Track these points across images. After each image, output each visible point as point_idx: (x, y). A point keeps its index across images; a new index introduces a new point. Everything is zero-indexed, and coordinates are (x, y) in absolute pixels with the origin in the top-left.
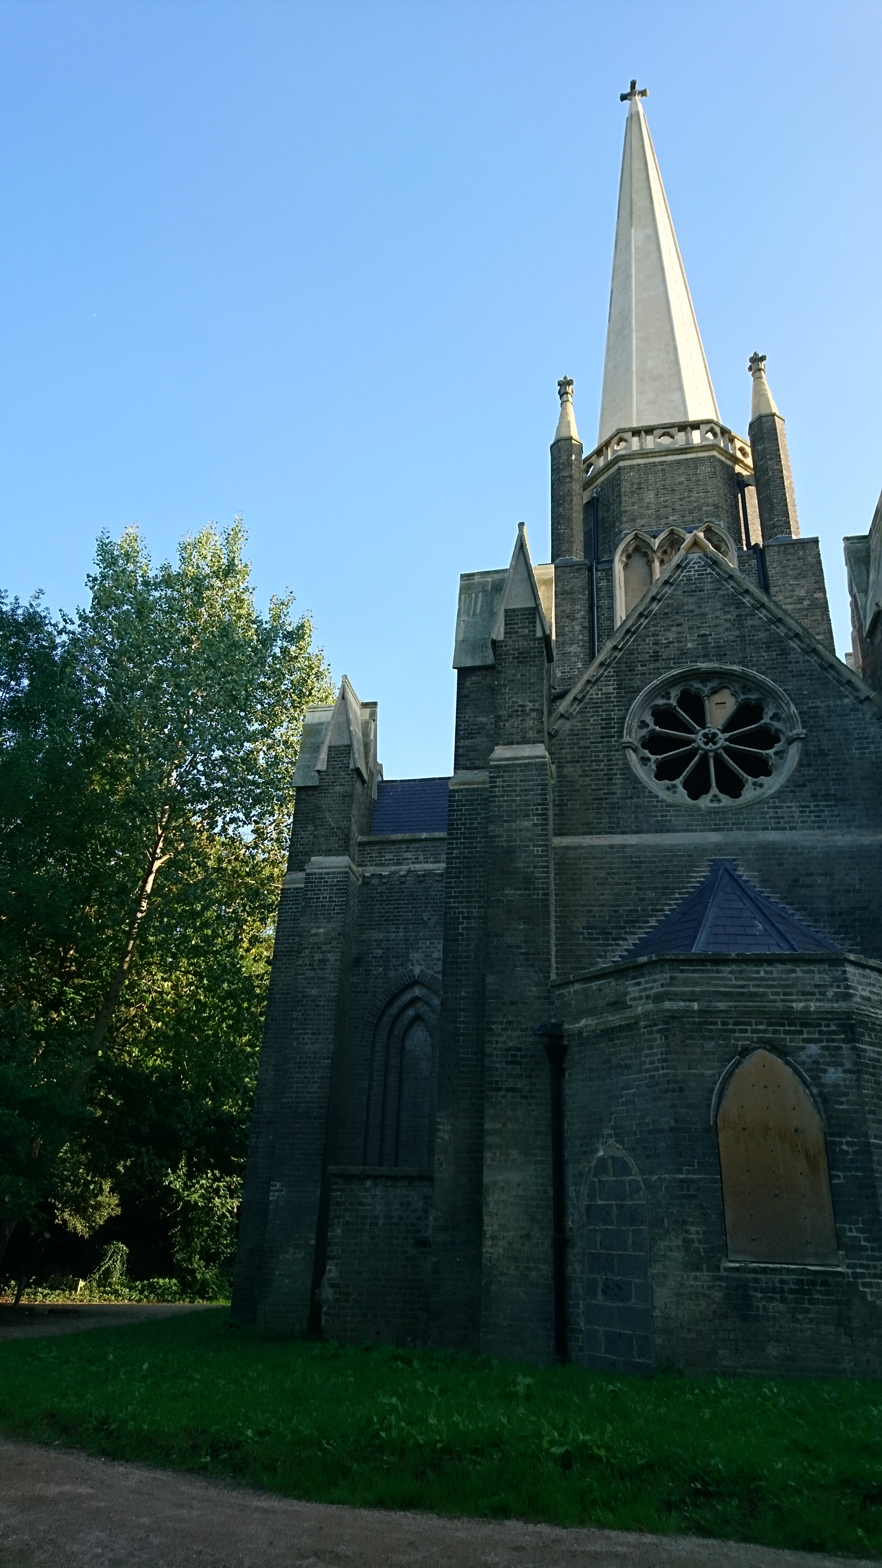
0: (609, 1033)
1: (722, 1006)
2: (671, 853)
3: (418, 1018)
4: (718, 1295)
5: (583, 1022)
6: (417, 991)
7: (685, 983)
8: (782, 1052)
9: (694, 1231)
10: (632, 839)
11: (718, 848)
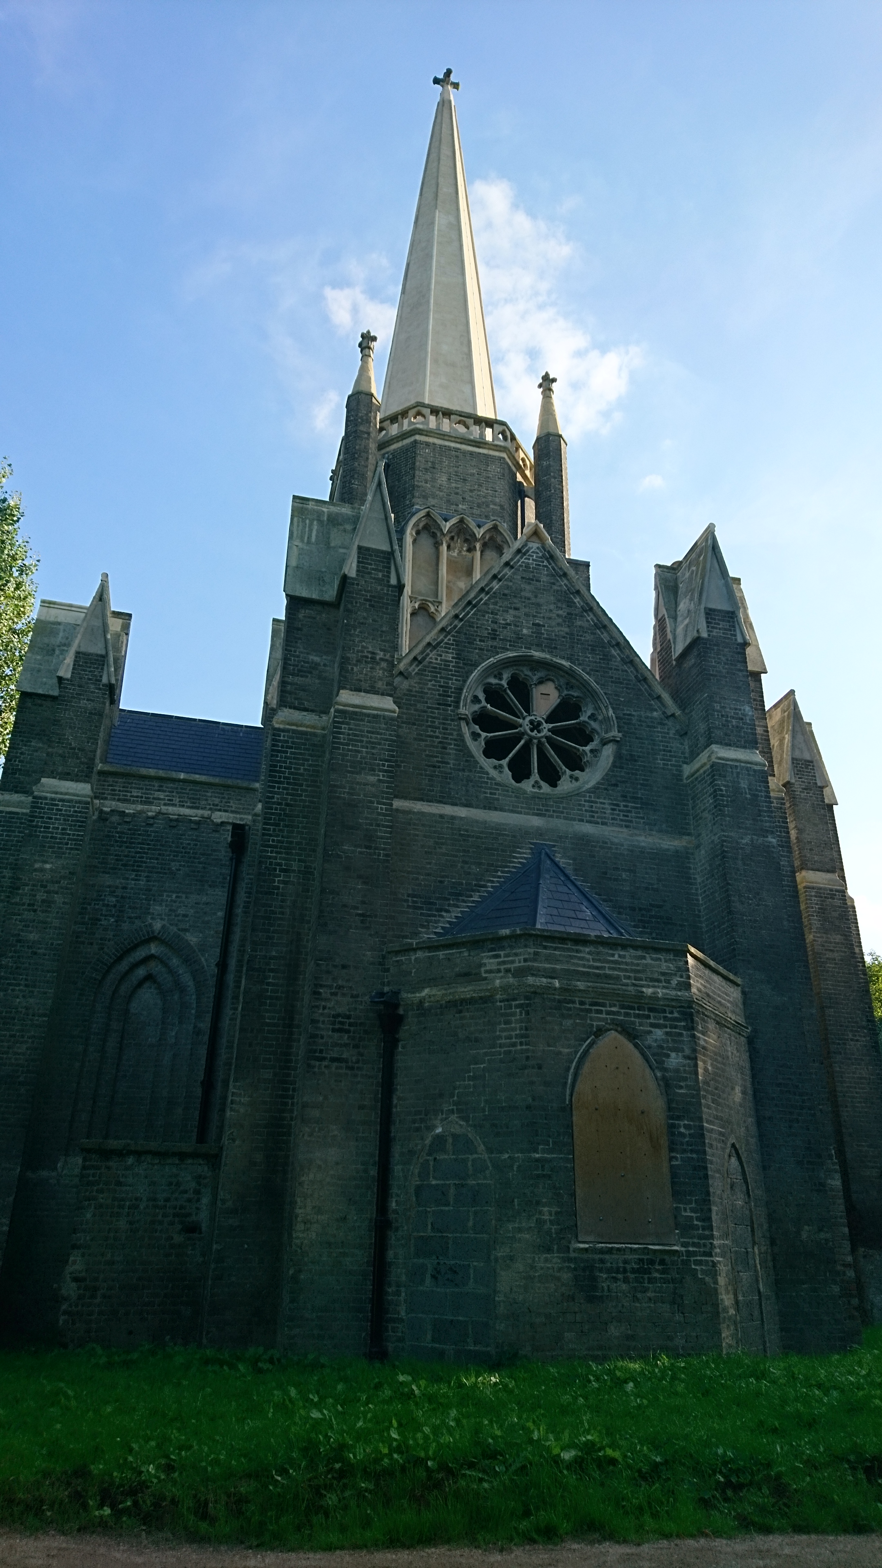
0: (458, 1005)
1: (581, 985)
2: (497, 831)
3: (149, 977)
4: (566, 1276)
5: (426, 991)
6: (154, 949)
7: (548, 959)
8: (631, 1035)
9: (547, 1212)
10: (462, 812)
11: (540, 833)
